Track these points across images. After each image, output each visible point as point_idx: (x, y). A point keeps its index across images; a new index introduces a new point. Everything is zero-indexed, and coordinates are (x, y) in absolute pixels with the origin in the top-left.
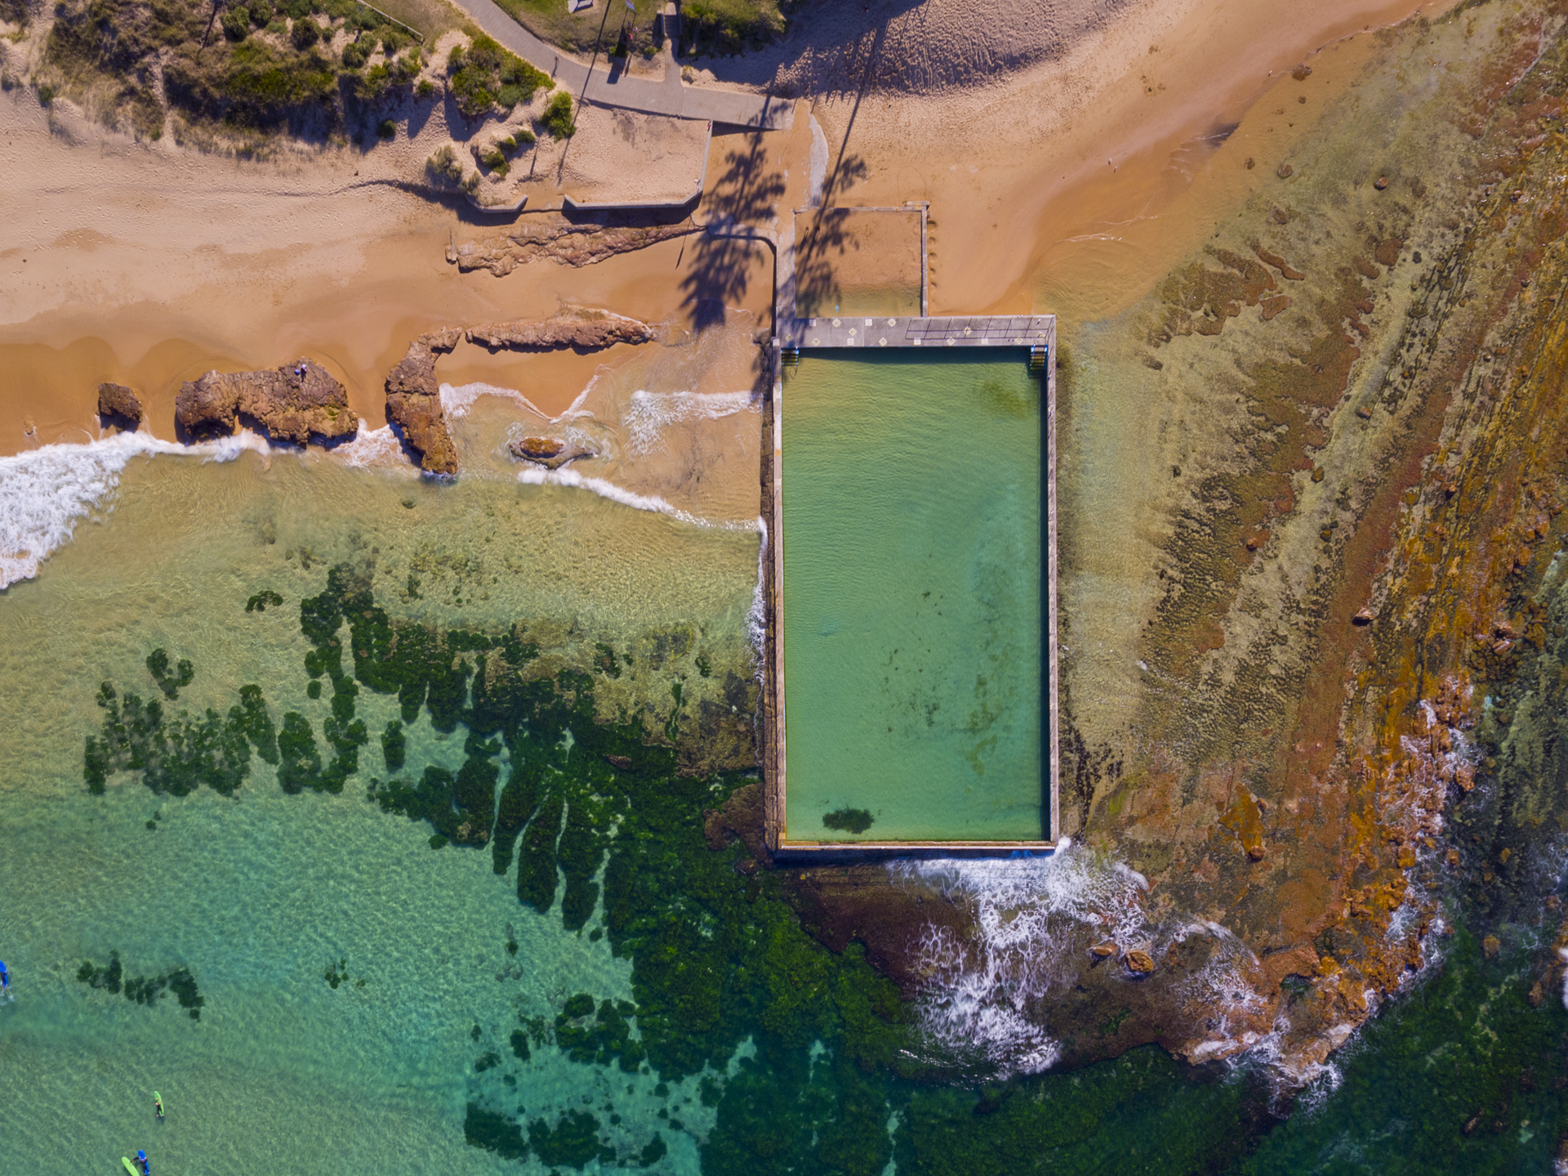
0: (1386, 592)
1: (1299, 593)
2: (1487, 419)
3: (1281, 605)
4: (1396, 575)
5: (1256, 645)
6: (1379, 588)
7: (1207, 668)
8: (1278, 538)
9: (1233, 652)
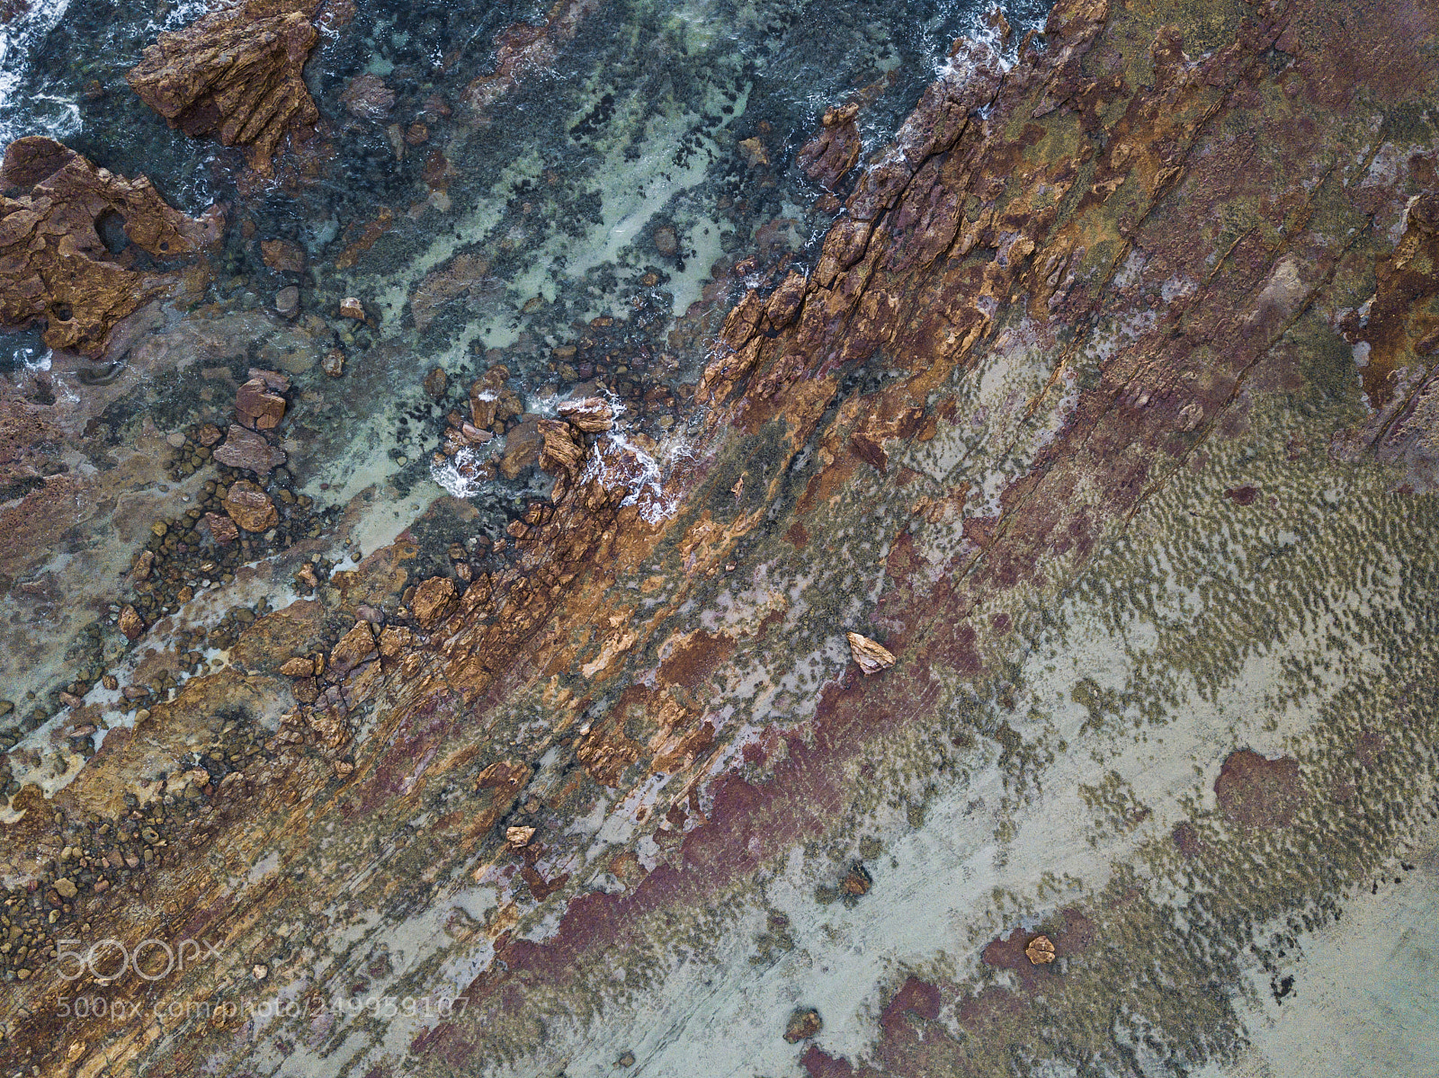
0: (790, 681)
1: (988, 781)
2: (357, 955)
3: (1050, 775)
4: (744, 709)
5: (1156, 715)
6: (800, 698)
7: (1299, 718)
8: (973, 932)
9: (1219, 724)
